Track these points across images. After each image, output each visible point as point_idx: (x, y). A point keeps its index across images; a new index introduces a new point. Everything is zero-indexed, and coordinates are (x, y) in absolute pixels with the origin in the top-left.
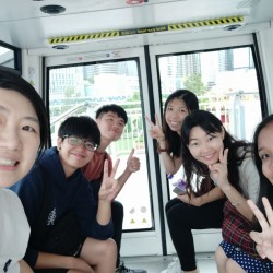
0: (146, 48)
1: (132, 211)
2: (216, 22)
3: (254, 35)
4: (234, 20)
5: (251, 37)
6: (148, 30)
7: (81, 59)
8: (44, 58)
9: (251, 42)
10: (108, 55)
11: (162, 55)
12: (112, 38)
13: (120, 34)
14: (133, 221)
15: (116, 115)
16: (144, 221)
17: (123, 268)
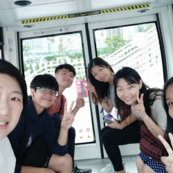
0: (86, 25)
1: (81, 131)
2: (133, 8)
3: (157, 15)
4: (144, 6)
5: (155, 16)
6: (87, 14)
7: (43, 33)
8: (18, 33)
9: (155, 20)
10: (61, 30)
11: (97, 30)
12: (64, 19)
13: (69, 17)
14: (81, 138)
15: (68, 70)
16: (89, 137)
17: (77, 168)
